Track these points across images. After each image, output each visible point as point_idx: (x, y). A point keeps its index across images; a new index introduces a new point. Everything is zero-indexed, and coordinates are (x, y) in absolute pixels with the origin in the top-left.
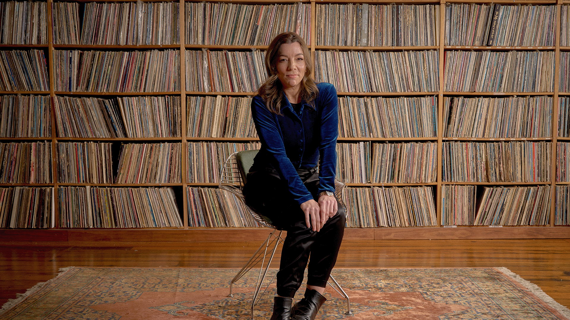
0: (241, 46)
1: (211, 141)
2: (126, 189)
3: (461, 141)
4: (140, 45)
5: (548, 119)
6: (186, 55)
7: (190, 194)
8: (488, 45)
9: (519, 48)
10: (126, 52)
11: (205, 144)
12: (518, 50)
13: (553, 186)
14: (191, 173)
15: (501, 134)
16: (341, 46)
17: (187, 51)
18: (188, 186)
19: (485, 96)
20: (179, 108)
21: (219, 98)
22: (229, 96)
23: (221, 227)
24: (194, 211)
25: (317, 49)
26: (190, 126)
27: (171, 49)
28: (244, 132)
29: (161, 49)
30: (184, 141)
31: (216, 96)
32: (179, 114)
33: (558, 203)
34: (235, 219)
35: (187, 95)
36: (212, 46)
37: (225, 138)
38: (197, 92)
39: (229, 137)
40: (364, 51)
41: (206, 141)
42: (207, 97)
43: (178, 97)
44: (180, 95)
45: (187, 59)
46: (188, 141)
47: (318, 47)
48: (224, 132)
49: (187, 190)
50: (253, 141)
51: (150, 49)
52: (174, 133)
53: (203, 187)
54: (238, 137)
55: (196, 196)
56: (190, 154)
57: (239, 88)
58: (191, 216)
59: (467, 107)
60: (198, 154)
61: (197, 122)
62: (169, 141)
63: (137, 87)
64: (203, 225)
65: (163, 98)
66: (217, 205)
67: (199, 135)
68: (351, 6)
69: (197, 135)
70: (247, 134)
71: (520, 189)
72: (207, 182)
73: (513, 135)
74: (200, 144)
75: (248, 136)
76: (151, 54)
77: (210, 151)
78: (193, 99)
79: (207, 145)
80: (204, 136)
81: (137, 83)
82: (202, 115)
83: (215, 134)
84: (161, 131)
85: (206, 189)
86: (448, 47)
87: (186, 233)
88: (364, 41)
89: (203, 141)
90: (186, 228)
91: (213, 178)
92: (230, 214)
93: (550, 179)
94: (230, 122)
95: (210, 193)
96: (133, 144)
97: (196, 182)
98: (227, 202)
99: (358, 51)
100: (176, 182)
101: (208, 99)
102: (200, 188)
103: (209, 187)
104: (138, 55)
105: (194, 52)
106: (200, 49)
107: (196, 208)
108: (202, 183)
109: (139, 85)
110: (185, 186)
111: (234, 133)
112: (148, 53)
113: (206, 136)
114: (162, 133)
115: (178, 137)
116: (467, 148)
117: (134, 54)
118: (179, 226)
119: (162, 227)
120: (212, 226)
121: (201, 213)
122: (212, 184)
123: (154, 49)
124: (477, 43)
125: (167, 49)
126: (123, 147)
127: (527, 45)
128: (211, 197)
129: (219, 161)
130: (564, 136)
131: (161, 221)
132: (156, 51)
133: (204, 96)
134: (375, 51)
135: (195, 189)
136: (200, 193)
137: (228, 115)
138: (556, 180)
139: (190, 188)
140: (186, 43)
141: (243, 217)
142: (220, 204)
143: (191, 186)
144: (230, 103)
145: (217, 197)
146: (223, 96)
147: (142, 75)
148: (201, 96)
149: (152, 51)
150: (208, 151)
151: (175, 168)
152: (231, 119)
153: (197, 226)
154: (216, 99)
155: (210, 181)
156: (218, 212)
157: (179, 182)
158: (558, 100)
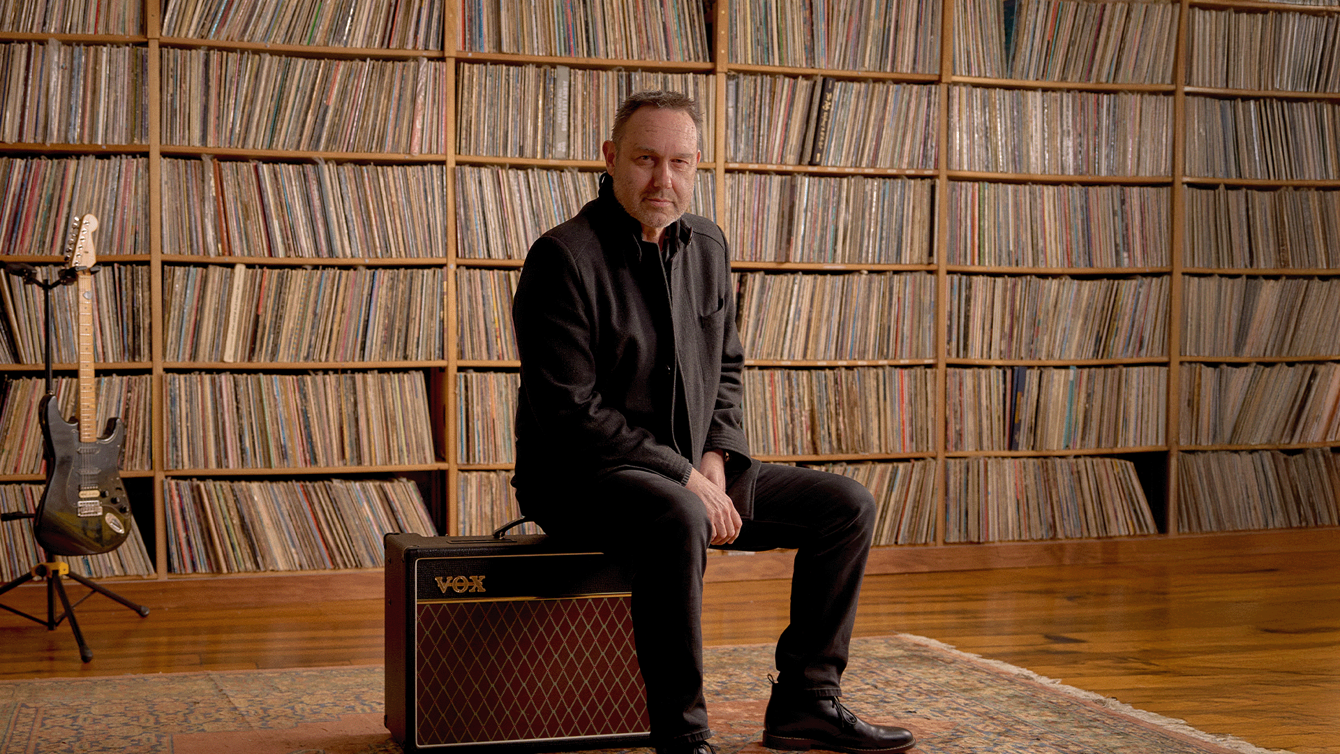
0: (292, 153)
1: (220, 371)
2: (17, 487)
3: (761, 368)
4: (52, 144)
5: (927, 320)
6: (162, 167)
7: (171, 497)
8: (811, 163)
9: (871, 171)
10: (18, 160)
11: (207, 378)
12: (866, 176)
13: (940, 461)
14: (175, 445)
15: (839, 353)
16: (512, 157)
17: (166, 161)
18: (166, 477)
19: (807, 272)
20: (147, 294)
21: (240, 270)
22: (261, 266)
23: (246, 571)
24: (183, 535)
25: (458, 163)
26: (172, 334)
27: (127, 154)
28: (298, 349)
29: (103, 155)
30: (158, 370)
31: (232, 266)
32: (147, 306)
33: (952, 495)
34: (277, 552)
35: (164, 263)
36: (225, 150)
37: (254, 365)
38: (187, 257)
39: (262, 361)
40: (561, 169)
41: (209, 371)
42: (211, 268)
43: (145, 268)
44: (148, 263)
45: (165, 178)
46: (167, 370)
47: (463, 158)
48: (252, 350)
49: (166, 487)
50: (316, 371)
51: (78, 155)
52: (135, 352)
53: (202, 478)
54: (284, 361)
55: (188, 500)
56: (173, 402)
57: (287, 249)
58: (174, 548)
59: (771, 296)
60: (190, 401)
61: (188, 326)
62: (121, 372)
63: (44, 243)
64: (202, 568)
65: (109, 269)
66: (236, 521)
67: (194, 356)
68: (531, 71)
69: (187, 356)
70: (303, 353)
71: (879, 467)
72: (213, 468)
73: (862, 355)
74: (195, 377)
75: (306, 358)
76: (78, 164)
77: (218, 396)
78: (179, 271)
79: (213, 382)
80: (204, 360)
81: (44, 234)
82: (200, 310)
83: (231, 355)
84: (103, 347)
85: (210, 483)
86: (732, 166)
87: (163, 588)
88: (561, 147)
89: (200, 370)
90: (163, 576)
91: (226, 457)
92: (266, 540)
93: (934, 444)
94: (264, 327)
95: (220, 494)
96: (34, 379)
97: (187, 469)
98: (258, 513)
99: (548, 168)
100: (137, 469)
101: (215, 274)
102: (195, 482)
103: (216, 478)
104: (48, 167)
105: (181, 162)
106: (197, 157)
107: (186, 529)
108: (201, 471)
109: (48, 240)
110: (159, 477)
111: (274, 353)
112: (72, 164)
113: (210, 359)
114: (104, 353)
115: (144, 363)
116: (772, 381)
117: (39, 166)
118: (146, 572)
119: (105, 575)
120: (225, 570)
121: (198, 542)
122: (223, 471)
123: (86, 154)
124: (791, 158)
125: (116, 154)
126: (8, 386)
127: (884, 166)
128: (222, 501)
129: (240, 417)
130: (958, 355)
131: (102, 563)
132: (92, 159)
133: (205, 265)
134: (583, 170)
135: (182, 483)
136: (196, 493)
137: (261, 310)
138: (946, 448)
139: (173, 482)
140: (164, 142)
141: (294, 546)
142: (242, 518)
143: (174, 477)
144: (265, 283)
145: (237, 501)
146: (249, 266)
147: (57, 216)
148: (196, 265)
149: (82, 158)
150: (214, 393)
151: (136, 434)
152: (268, 319)
153: (189, 570)
154: (233, 273)
155: (219, 464)
156: (238, 536)
157: (147, 468)
158: (945, 280)
